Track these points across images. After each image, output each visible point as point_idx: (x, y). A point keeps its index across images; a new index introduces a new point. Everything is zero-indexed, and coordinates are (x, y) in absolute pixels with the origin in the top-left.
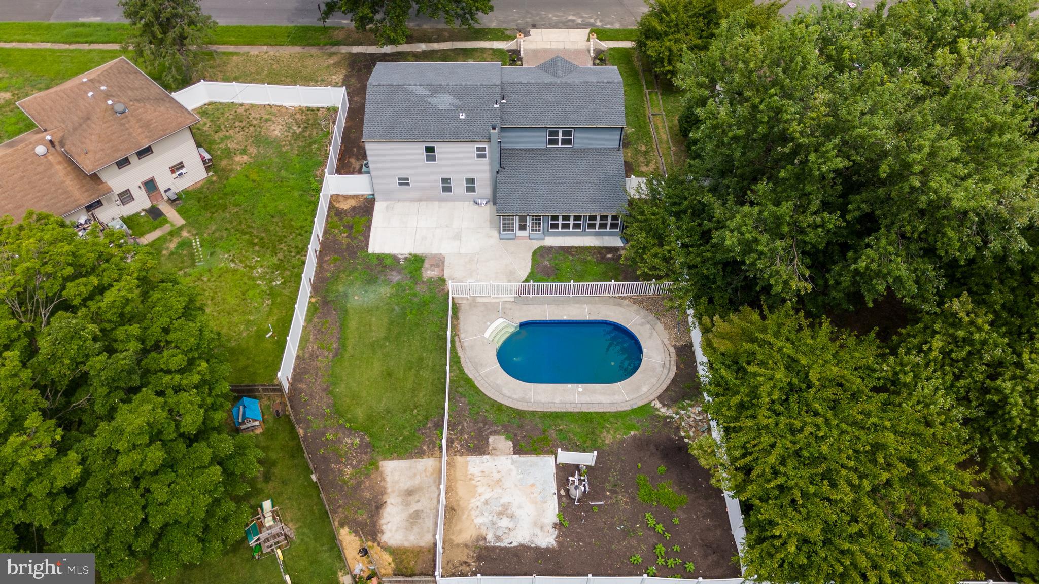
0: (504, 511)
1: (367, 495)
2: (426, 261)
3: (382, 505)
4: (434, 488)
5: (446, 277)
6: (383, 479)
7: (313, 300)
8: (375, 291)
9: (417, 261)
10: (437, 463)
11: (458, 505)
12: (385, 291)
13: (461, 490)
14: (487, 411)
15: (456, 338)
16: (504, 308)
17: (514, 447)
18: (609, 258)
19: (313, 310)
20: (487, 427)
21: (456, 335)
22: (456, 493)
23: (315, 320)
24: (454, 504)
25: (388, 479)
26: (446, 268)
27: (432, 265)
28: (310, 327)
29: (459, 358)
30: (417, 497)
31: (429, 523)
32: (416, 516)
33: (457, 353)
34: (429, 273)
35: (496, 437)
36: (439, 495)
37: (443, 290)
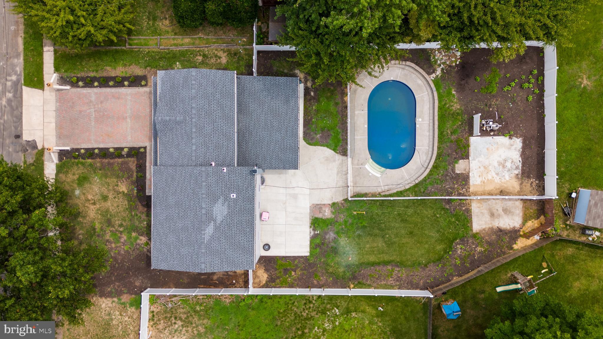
0: (503, 164)
1: (494, 237)
2: (316, 216)
3: (499, 229)
4: (489, 202)
5: (330, 203)
6: (484, 230)
7: (352, 286)
8: (343, 247)
9: (315, 223)
10: (474, 201)
11: (499, 189)
12: (343, 241)
13: (490, 187)
14: (438, 175)
15: (383, 194)
16: (358, 165)
17: (463, 159)
18: (315, 94)
19: (360, 285)
20: (449, 174)
21: (379, 194)
22: (492, 190)
23: (369, 282)
24: (499, 191)
25: (484, 227)
26: (323, 203)
27: (320, 212)
28: (375, 285)
29: (398, 192)
30: (495, 211)
31: (510, 203)
32: (506, 211)
33: (394, 193)
34: (327, 214)
35: (456, 169)
36: (494, 199)
37: (342, 204)
